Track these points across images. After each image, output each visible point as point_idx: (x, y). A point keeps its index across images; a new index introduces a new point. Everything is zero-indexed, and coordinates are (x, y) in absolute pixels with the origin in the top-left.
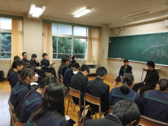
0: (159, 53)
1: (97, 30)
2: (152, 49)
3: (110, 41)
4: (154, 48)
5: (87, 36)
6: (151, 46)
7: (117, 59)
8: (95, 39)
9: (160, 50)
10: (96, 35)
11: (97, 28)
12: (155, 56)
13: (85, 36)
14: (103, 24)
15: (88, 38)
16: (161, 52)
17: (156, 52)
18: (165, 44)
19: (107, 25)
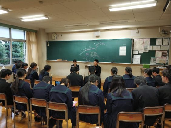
0: (92, 54)
1: (34, 33)
2: (87, 52)
3: (47, 45)
4: (88, 51)
5: (25, 39)
6: (86, 49)
7: (58, 60)
8: (33, 43)
9: (92, 52)
10: (33, 38)
11: (33, 32)
12: (90, 56)
13: (23, 39)
14: (40, 29)
15: (27, 41)
16: (93, 53)
17: (90, 54)
18: (95, 48)
19: (44, 30)
